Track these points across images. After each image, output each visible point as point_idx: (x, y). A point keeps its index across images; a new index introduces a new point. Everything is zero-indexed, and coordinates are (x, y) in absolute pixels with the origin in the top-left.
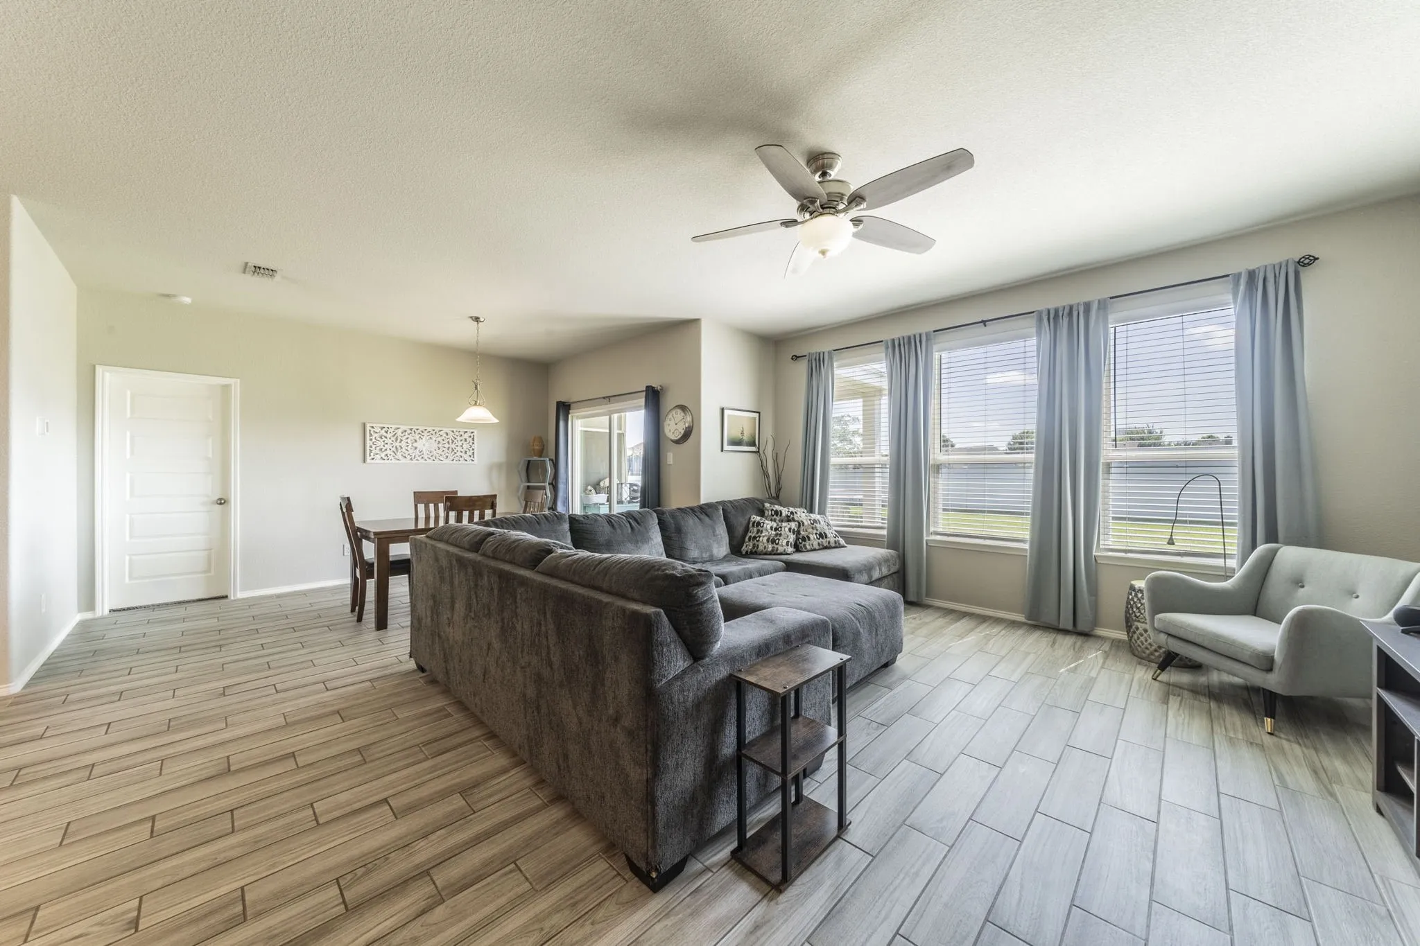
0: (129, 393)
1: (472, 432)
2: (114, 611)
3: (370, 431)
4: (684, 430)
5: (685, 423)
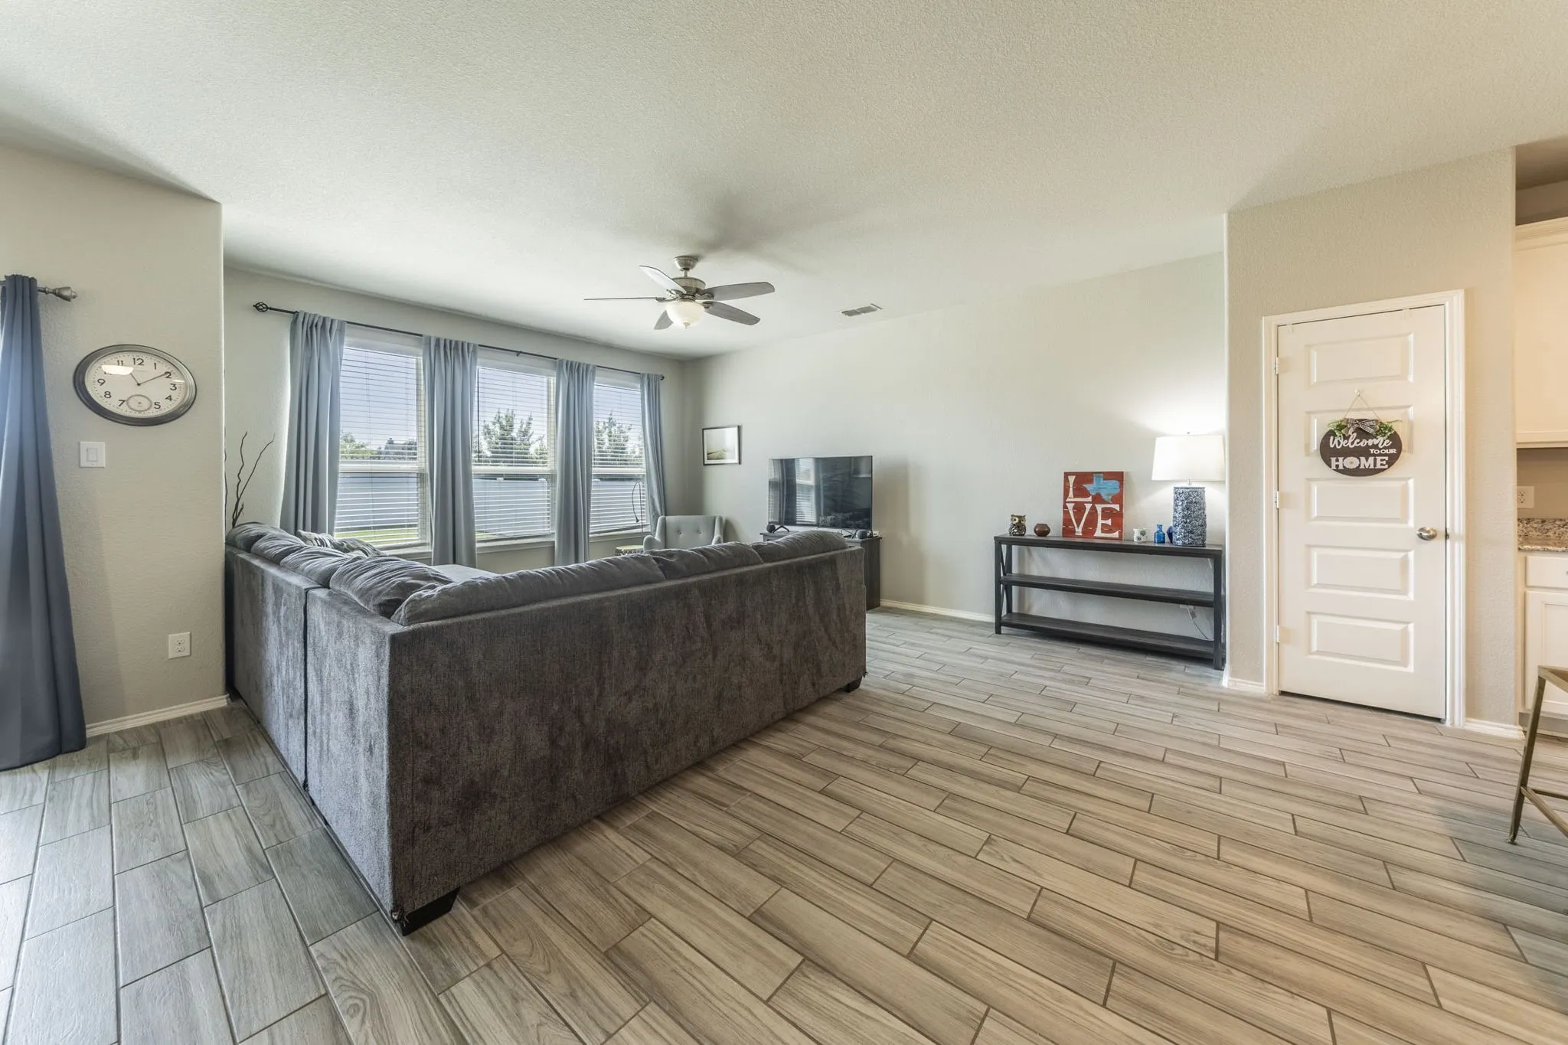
4: (175, 401)
5: (174, 388)
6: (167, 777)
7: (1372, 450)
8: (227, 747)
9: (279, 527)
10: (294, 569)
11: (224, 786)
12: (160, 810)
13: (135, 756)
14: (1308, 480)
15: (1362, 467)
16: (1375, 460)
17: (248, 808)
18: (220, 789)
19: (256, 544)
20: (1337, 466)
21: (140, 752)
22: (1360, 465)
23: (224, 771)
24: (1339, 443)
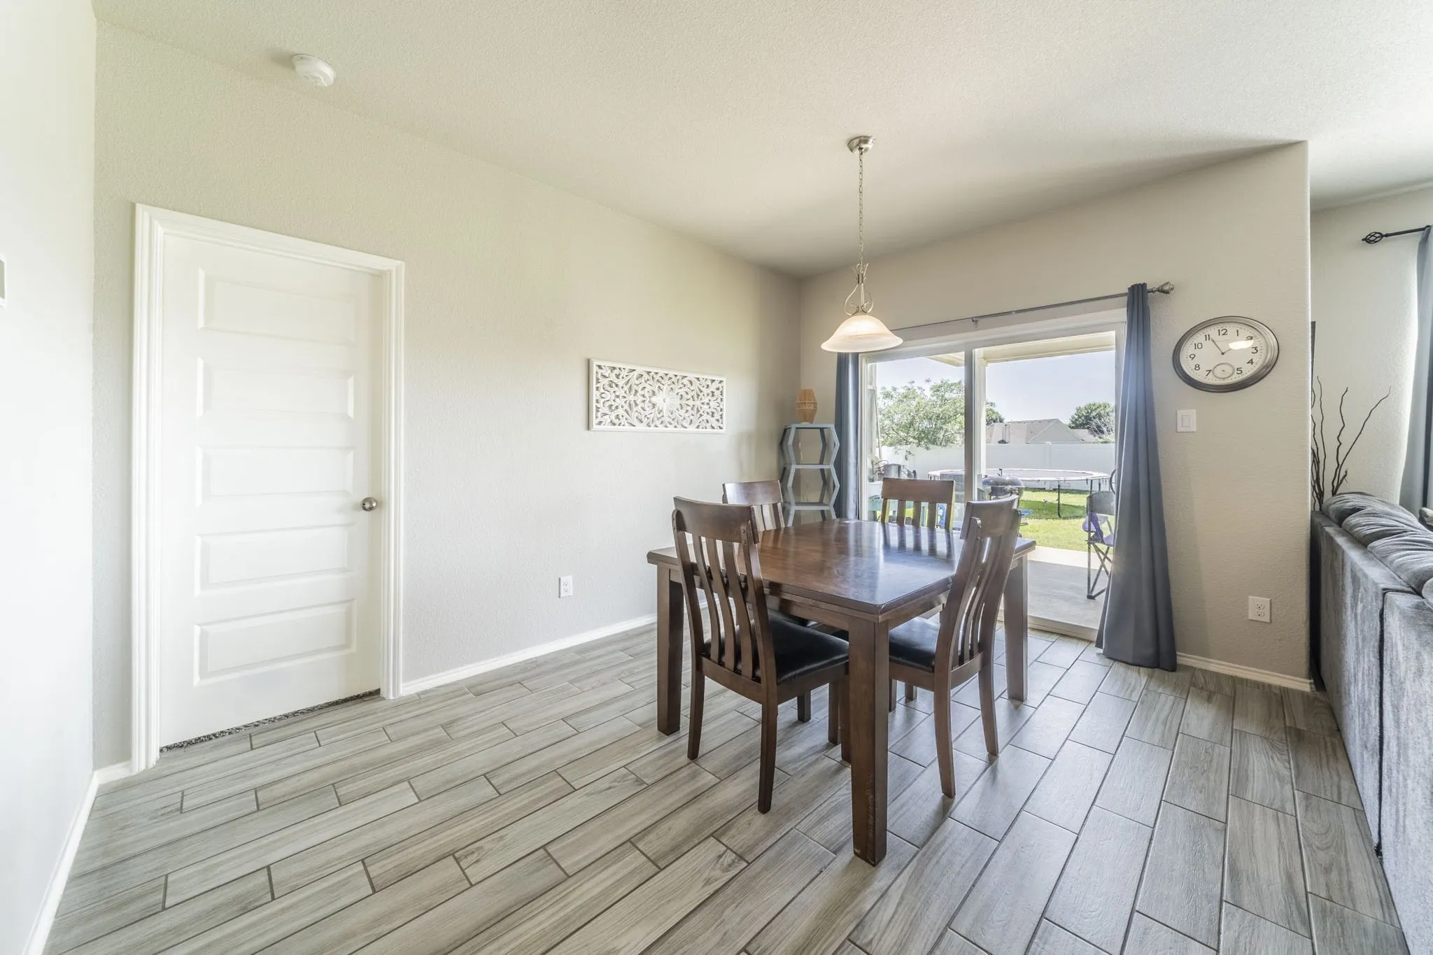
0: (202, 274)
1: (721, 382)
2: (169, 748)
3: (597, 373)
4: (1256, 364)
5: (1255, 351)
6: (1229, 734)
8: (1297, 740)
9: (1398, 502)
10: (1382, 558)
11: (1281, 779)
12: (1214, 764)
13: (1209, 699)
17: (1302, 825)
18: (1277, 782)
19: (1349, 518)
21: (1215, 697)
23: (1287, 765)
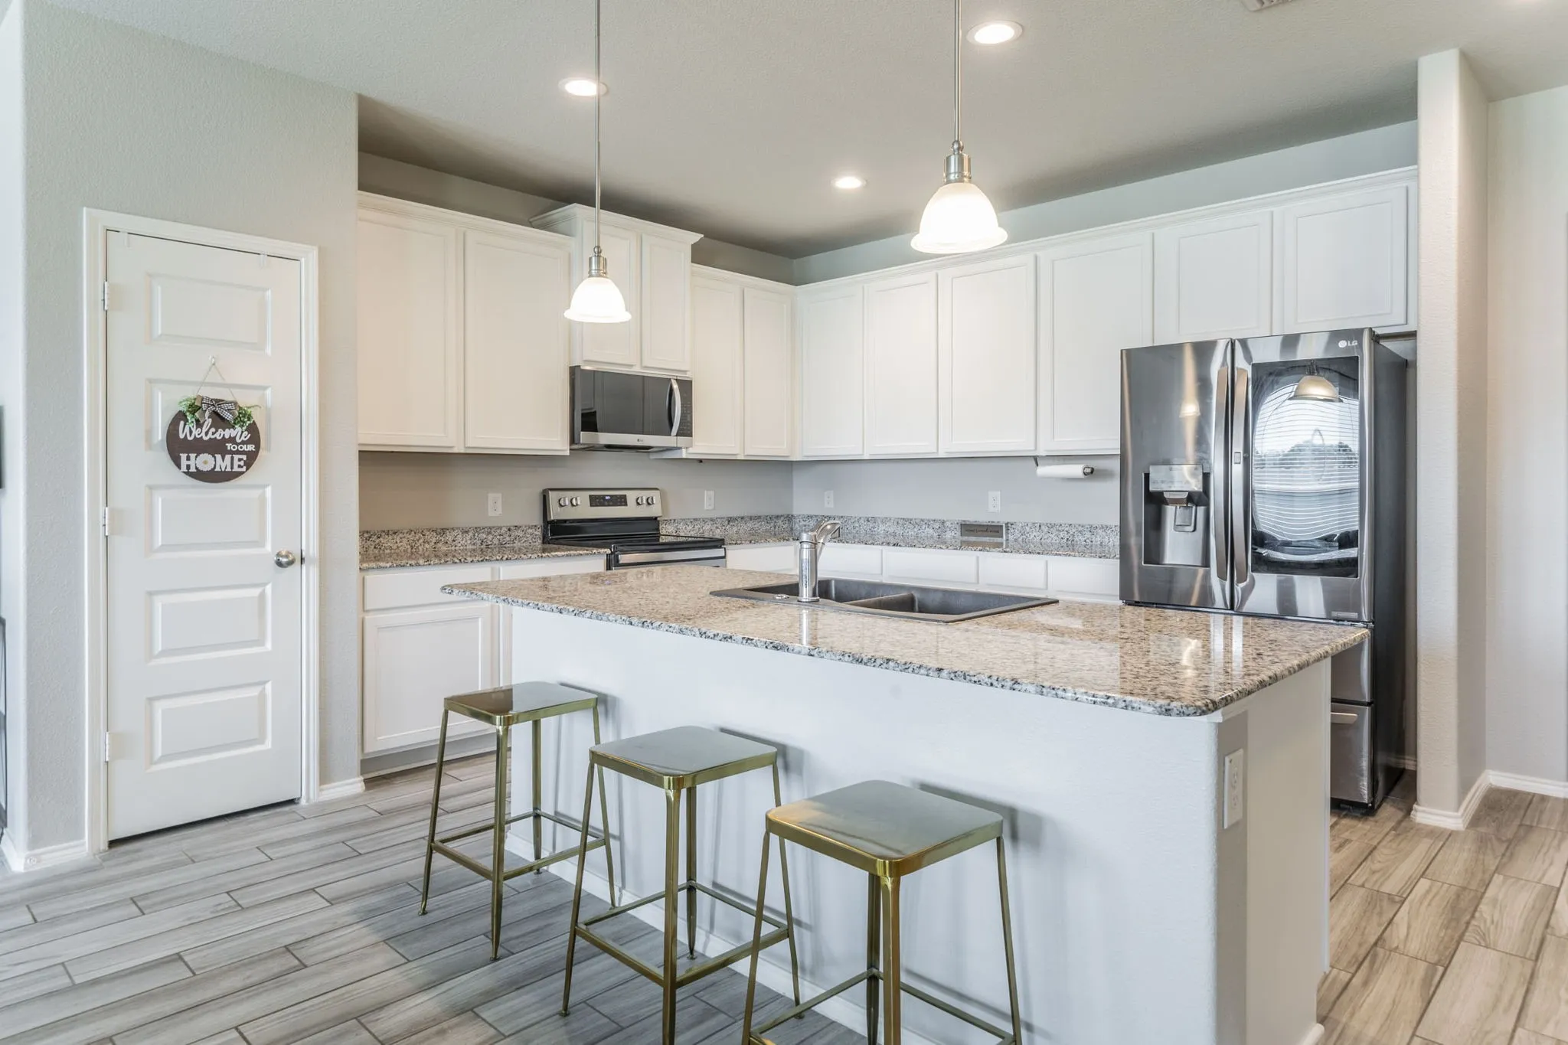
7: (228, 445)
14: (151, 488)
15: (218, 469)
16: (232, 458)
20: (188, 467)
22: (215, 467)
24: (191, 432)
